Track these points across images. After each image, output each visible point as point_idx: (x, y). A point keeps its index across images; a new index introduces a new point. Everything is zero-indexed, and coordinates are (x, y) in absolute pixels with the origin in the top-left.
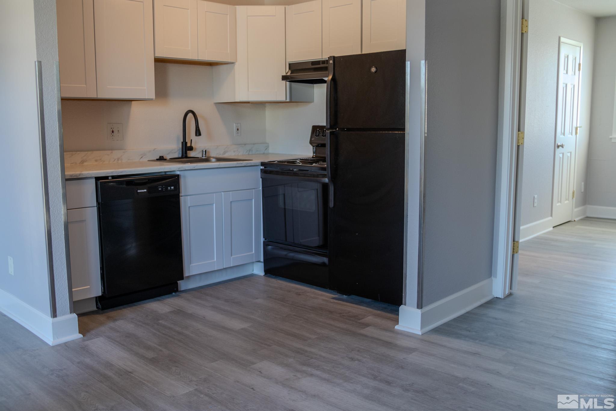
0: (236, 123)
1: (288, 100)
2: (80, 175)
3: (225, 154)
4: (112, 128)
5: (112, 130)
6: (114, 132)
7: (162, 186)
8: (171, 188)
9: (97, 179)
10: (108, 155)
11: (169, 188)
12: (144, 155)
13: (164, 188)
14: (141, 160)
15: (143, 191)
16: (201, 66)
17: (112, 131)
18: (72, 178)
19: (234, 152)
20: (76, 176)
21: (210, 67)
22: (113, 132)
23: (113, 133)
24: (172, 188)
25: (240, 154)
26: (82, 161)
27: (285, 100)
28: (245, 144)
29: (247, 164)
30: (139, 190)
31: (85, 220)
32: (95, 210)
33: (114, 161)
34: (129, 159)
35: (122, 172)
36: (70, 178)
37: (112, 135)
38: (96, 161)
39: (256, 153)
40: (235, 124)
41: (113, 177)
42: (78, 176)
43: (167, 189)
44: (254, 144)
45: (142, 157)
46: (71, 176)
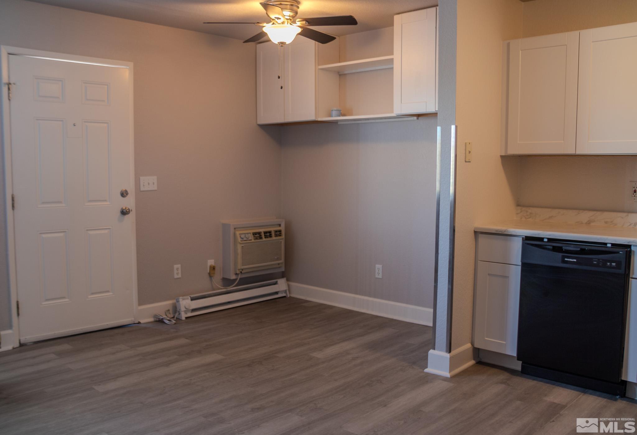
2: (505, 231)
4: (634, 188)
5: (634, 190)
7: (599, 260)
8: (611, 265)
9: (527, 239)
11: (608, 264)
13: (601, 263)
15: (572, 260)
18: (497, 233)
20: (501, 232)
23: (635, 194)
24: (614, 264)
26: (588, 221)
30: (566, 258)
31: (508, 277)
32: (519, 268)
35: (550, 235)
36: (496, 232)
37: (633, 196)
38: (606, 223)
41: (550, 240)
42: (503, 232)
43: (605, 264)
46: (497, 231)
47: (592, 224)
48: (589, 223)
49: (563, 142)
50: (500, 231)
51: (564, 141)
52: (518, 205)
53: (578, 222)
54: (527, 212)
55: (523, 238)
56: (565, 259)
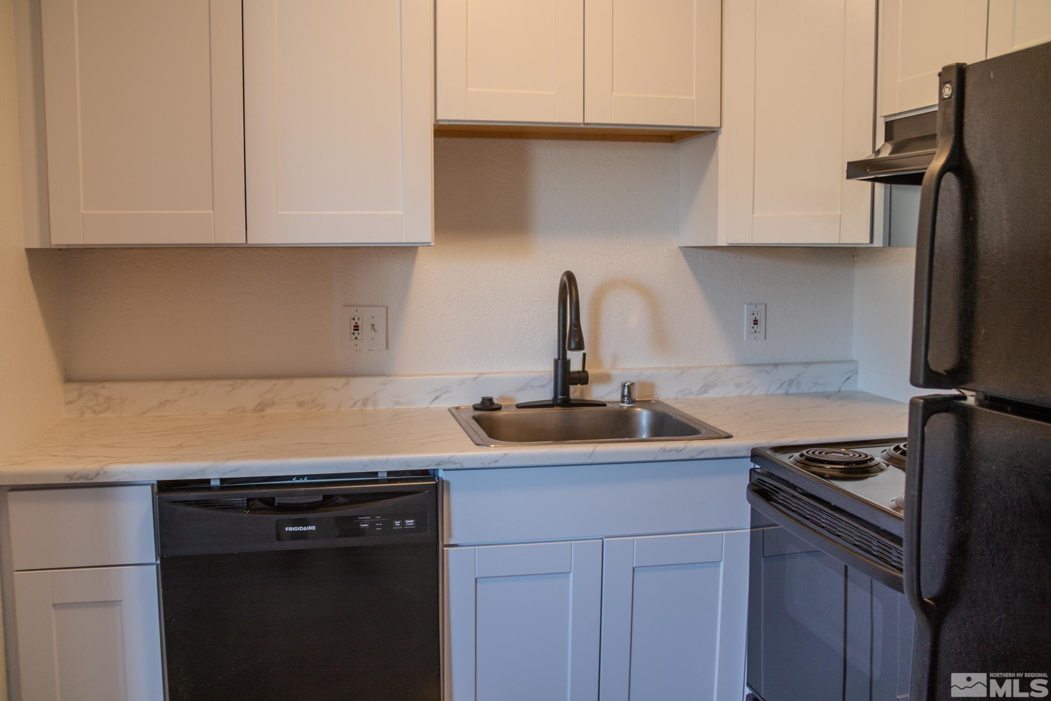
0: (751, 304)
1: (878, 242)
3: (705, 392)
4: (354, 319)
5: (353, 323)
6: (360, 328)
7: (373, 517)
8: (403, 524)
9: (164, 487)
10: (337, 390)
11: (397, 523)
12: (444, 392)
13: (379, 522)
14: (435, 405)
16: (639, 144)
17: (355, 326)
19: (738, 385)
20: (86, 478)
21: (670, 145)
22: (356, 328)
23: (356, 332)
24: (410, 522)
25: (755, 393)
26: (259, 404)
27: (868, 241)
28: (776, 365)
29: (702, 452)
31: (117, 601)
33: (351, 407)
34: (397, 403)
37: (353, 337)
38: (301, 404)
39: (812, 391)
40: (746, 306)
42: (91, 479)
43: (388, 525)
44: (807, 364)
45: (437, 398)
46: (70, 476)
47: (269, 411)
48: (262, 410)
49: (212, 212)
50: (81, 477)
51: (213, 209)
52: (68, 380)
53: (233, 410)
54: (97, 395)
55: (153, 485)
56: (287, 529)
